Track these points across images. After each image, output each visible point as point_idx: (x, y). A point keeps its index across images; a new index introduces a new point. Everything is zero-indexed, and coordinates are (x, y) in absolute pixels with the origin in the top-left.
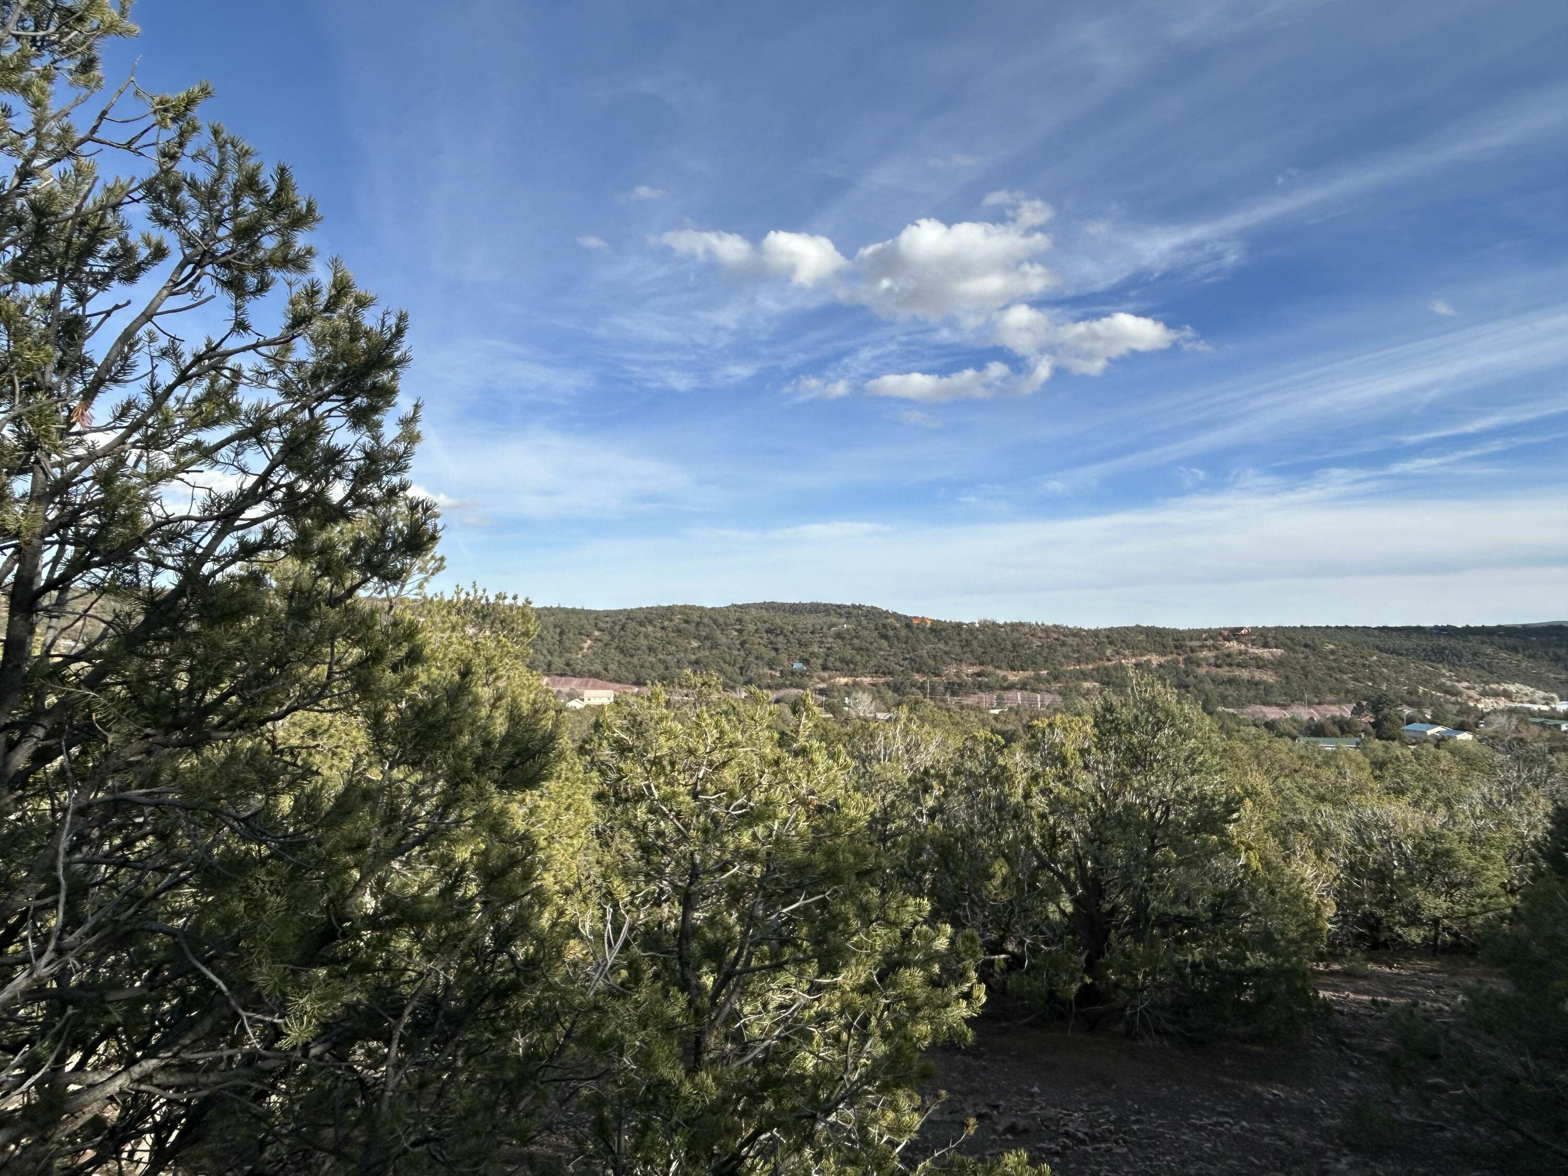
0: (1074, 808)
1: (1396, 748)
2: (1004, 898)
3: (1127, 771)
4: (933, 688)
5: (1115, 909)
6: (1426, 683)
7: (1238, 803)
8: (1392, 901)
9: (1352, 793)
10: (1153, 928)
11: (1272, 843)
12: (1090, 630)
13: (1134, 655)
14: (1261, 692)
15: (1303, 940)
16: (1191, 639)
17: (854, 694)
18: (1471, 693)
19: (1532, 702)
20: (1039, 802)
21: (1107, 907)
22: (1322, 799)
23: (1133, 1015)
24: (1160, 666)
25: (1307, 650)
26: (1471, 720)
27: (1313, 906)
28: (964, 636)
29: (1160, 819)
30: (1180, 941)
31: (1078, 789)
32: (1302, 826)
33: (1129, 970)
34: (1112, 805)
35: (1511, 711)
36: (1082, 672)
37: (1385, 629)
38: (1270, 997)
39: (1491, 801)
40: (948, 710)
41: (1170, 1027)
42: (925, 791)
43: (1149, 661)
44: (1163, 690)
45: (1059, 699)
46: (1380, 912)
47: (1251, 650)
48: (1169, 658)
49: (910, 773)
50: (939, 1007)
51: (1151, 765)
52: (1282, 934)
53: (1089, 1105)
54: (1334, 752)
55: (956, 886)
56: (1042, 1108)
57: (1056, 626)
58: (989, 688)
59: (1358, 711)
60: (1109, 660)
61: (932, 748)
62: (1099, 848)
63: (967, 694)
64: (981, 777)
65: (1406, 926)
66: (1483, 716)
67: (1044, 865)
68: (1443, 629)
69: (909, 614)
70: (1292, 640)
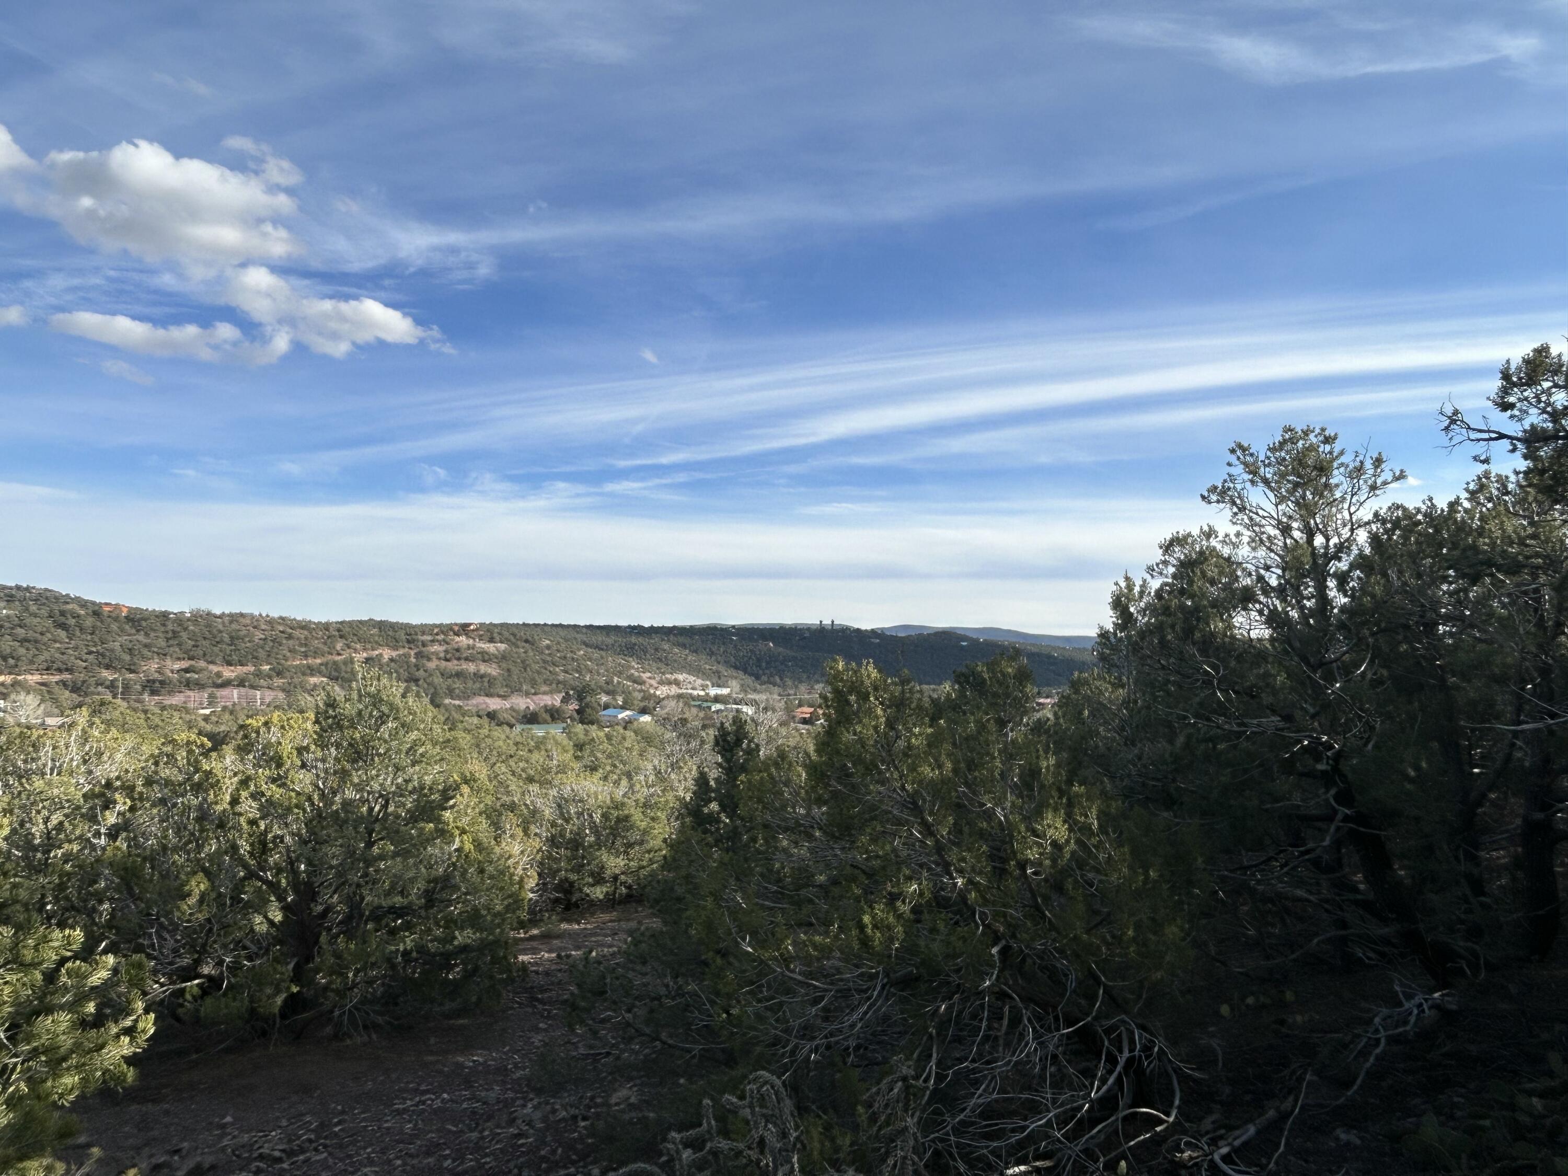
0: (289, 810)
1: (594, 731)
2: (201, 917)
3: (348, 766)
4: (127, 688)
5: (328, 909)
6: (620, 674)
7: (455, 790)
8: (583, 865)
9: (556, 773)
10: (366, 924)
11: (484, 824)
12: (320, 623)
13: (365, 649)
14: (486, 684)
15: (507, 912)
16: (423, 633)
17: (13, 696)
18: (653, 682)
19: (693, 689)
20: (249, 807)
21: (320, 908)
22: (530, 780)
23: (341, 1016)
24: (392, 660)
25: (527, 645)
26: (651, 704)
27: (517, 878)
28: (170, 627)
29: (380, 811)
30: (393, 932)
31: (293, 790)
32: (512, 807)
33: (339, 970)
34: (329, 803)
35: (679, 696)
36: (309, 667)
37: (590, 627)
38: (476, 969)
39: (660, 772)
40: (145, 712)
41: (380, 1020)
42: (106, 807)
43: (381, 655)
44: (388, 684)
45: (281, 695)
46: (573, 877)
47: (478, 645)
48: (401, 652)
49: (87, 788)
50: (90, 1051)
51: (372, 760)
52: (489, 909)
53: (288, 1120)
54: (544, 737)
55: (141, 912)
56: (234, 1137)
57: (282, 618)
58: (200, 686)
59: (565, 700)
60: (339, 654)
61: (119, 756)
62: (314, 850)
63: (171, 693)
64: (180, 785)
65: (593, 885)
66: (659, 701)
67: (251, 875)
68: (634, 628)
69: (98, 600)
70: (514, 635)
